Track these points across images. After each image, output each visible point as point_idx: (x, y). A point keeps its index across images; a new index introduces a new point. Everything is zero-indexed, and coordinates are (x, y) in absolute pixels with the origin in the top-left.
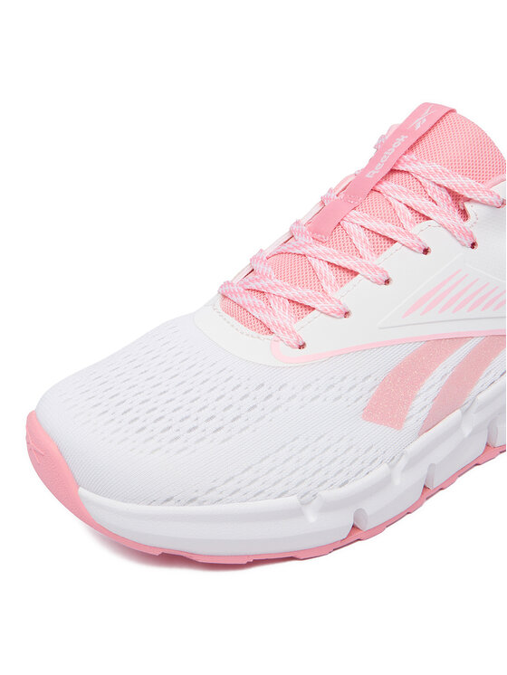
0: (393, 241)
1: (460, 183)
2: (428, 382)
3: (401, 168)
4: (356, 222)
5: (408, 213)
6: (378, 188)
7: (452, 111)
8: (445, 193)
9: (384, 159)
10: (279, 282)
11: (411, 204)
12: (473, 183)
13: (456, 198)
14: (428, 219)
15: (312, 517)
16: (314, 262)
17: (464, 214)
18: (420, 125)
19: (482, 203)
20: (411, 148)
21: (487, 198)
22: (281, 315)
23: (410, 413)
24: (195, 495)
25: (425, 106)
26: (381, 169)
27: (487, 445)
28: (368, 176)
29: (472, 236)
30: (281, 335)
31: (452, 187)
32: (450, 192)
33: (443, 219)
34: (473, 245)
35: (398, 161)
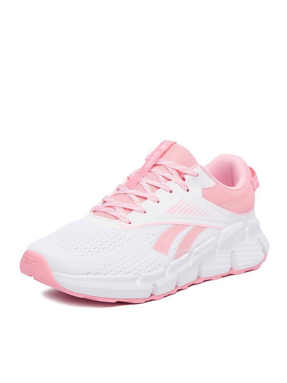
0: (159, 188)
1: (181, 168)
2: (176, 240)
3: (158, 163)
4: (144, 181)
5: (163, 178)
6: (150, 170)
7: (175, 143)
8: (176, 171)
9: (152, 160)
10: (118, 202)
11: (164, 176)
12: (186, 168)
13: (180, 173)
14: (171, 180)
15: (138, 283)
16: (130, 195)
17: (184, 179)
18: (164, 148)
19: (190, 175)
20: (161, 157)
21: (192, 173)
22: (120, 213)
23: (170, 250)
24: (98, 271)
25: (164, 142)
26: (151, 164)
27: (198, 277)
28: (146, 166)
29: (187, 187)
30: (122, 219)
31: (178, 169)
32: (177, 171)
33: (176, 180)
34: (188, 191)
35: (157, 162)
